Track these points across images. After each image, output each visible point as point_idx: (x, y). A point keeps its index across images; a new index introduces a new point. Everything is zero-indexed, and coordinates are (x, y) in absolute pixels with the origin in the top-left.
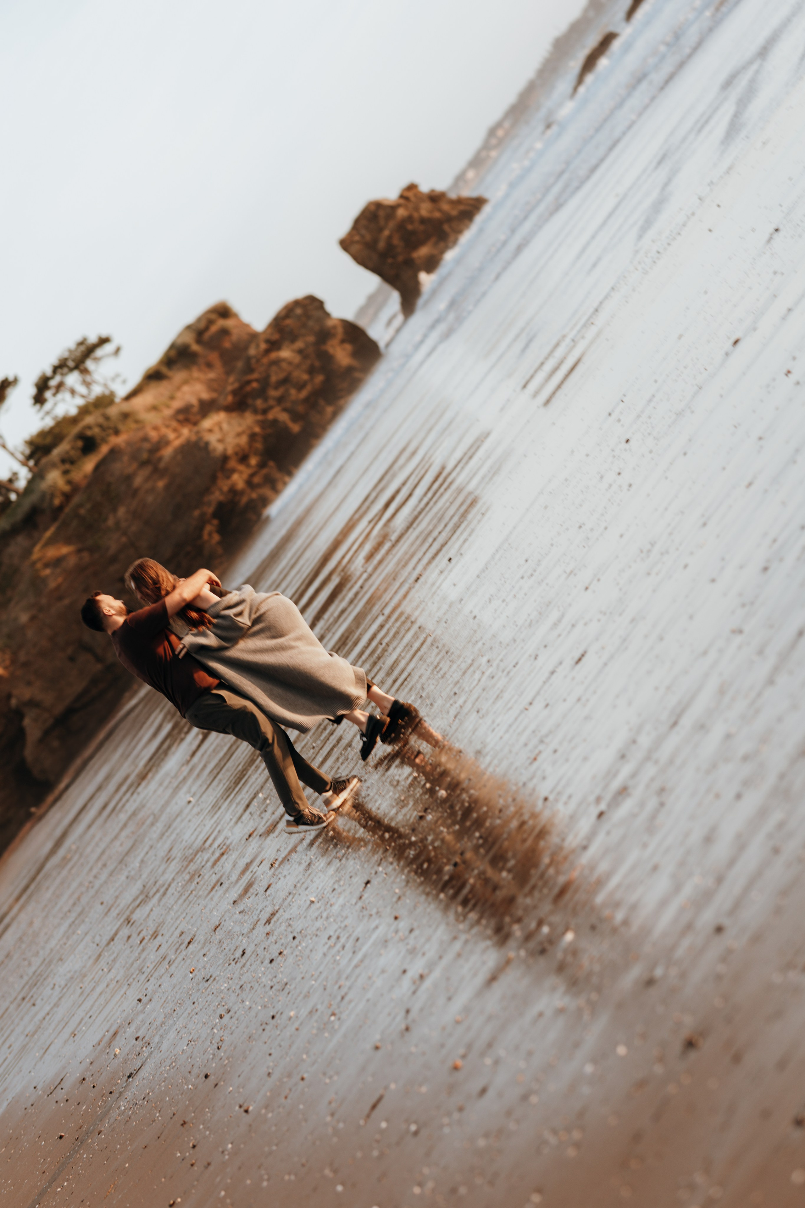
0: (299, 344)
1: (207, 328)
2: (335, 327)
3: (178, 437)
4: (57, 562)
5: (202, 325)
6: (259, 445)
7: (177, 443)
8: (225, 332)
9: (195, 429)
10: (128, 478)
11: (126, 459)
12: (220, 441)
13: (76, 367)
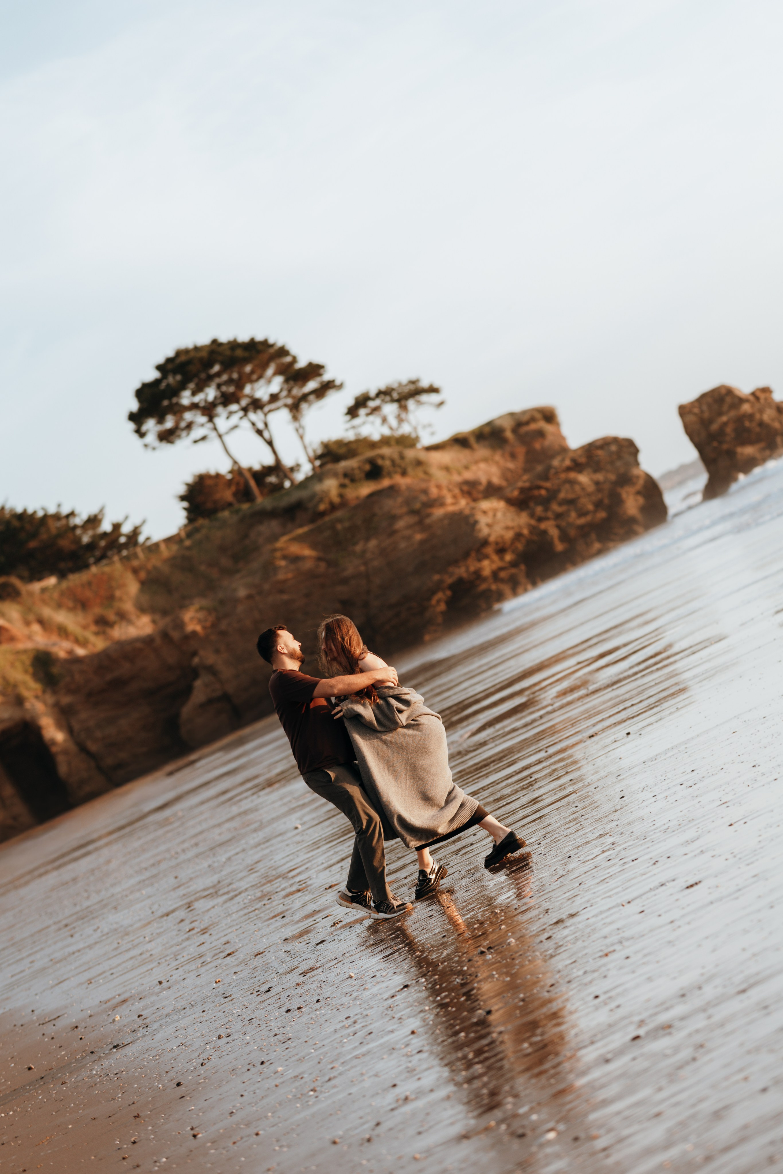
0: (600, 477)
1: (527, 423)
2: (638, 477)
3: (454, 504)
4: (296, 559)
5: (525, 418)
6: (520, 546)
7: (451, 509)
8: (541, 434)
9: (473, 504)
10: (394, 518)
11: (400, 500)
12: (489, 525)
13: (398, 401)
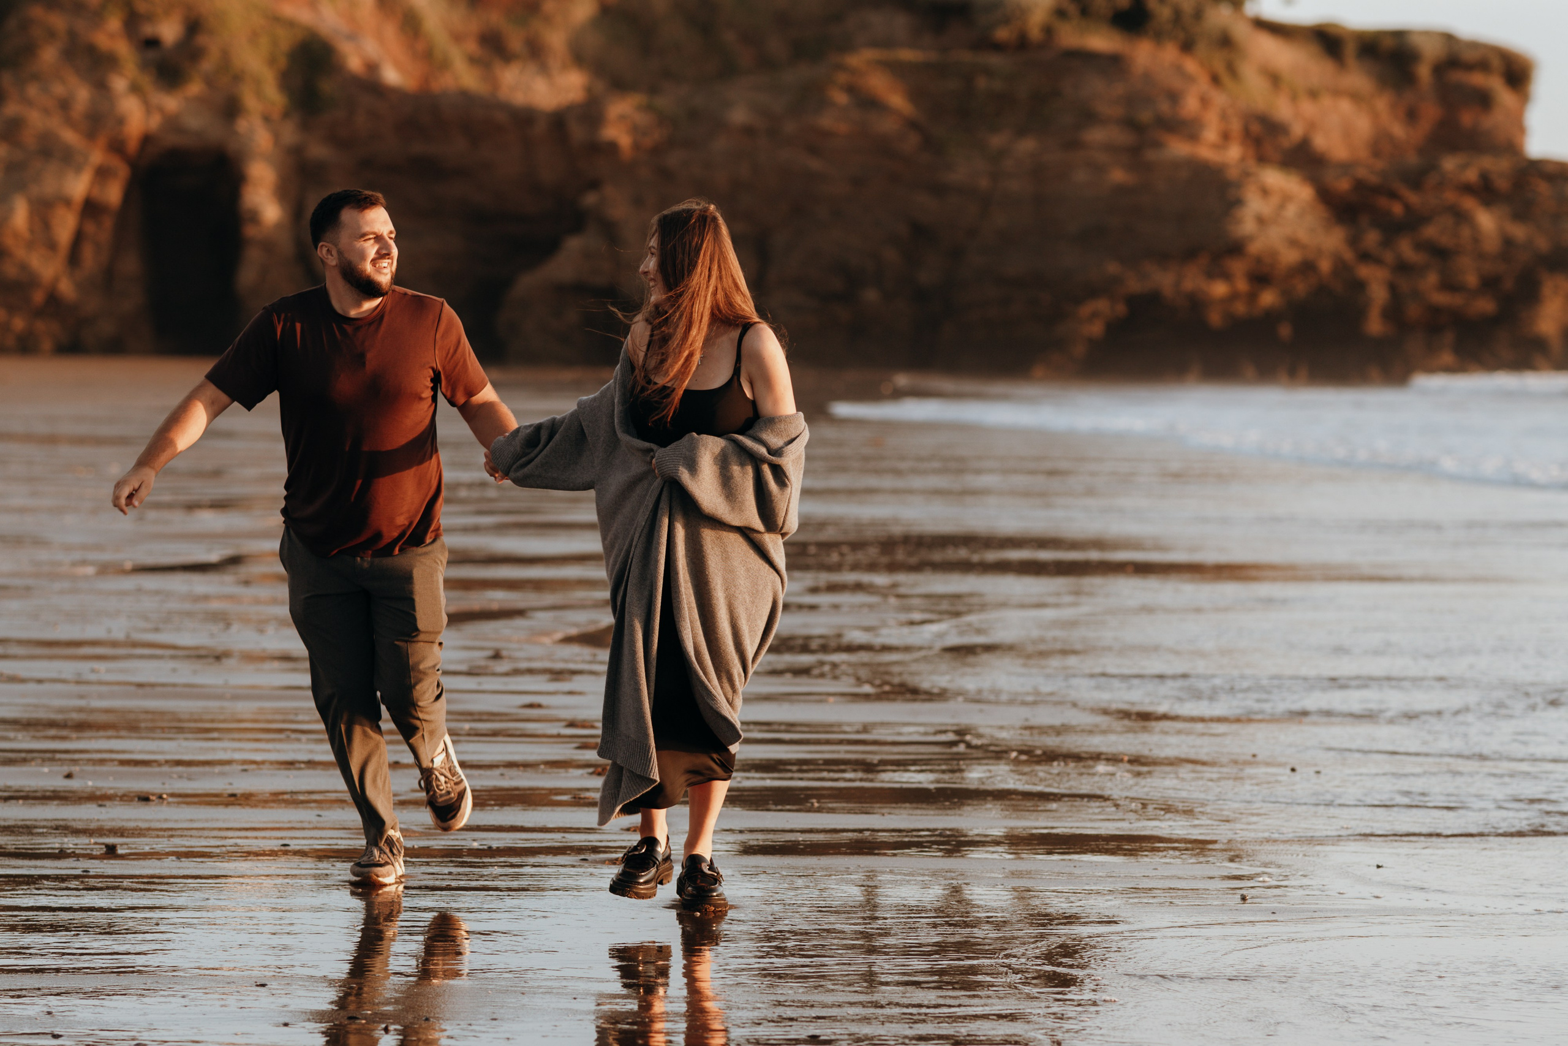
3: (1216, 147)
4: (869, 103)
6: (1301, 288)
7: (1205, 153)
9: (1251, 164)
10: (1089, 117)
11: (1118, 89)
12: (1261, 221)
